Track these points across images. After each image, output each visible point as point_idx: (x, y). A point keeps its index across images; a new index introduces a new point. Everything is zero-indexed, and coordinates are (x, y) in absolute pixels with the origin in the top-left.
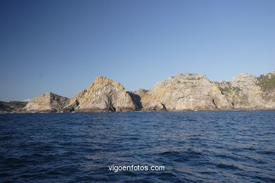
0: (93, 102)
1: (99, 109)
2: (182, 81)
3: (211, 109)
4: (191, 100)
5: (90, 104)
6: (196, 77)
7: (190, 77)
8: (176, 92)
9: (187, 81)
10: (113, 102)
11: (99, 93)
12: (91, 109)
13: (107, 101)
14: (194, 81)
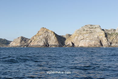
0: (38, 42)
1: (39, 45)
2: (86, 29)
3: (97, 46)
4: (87, 41)
5: (36, 43)
6: (94, 27)
7: (91, 27)
8: (81, 36)
9: (88, 29)
10: (48, 42)
11: (41, 36)
12: (36, 46)
13: (45, 41)
14: (92, 29)
